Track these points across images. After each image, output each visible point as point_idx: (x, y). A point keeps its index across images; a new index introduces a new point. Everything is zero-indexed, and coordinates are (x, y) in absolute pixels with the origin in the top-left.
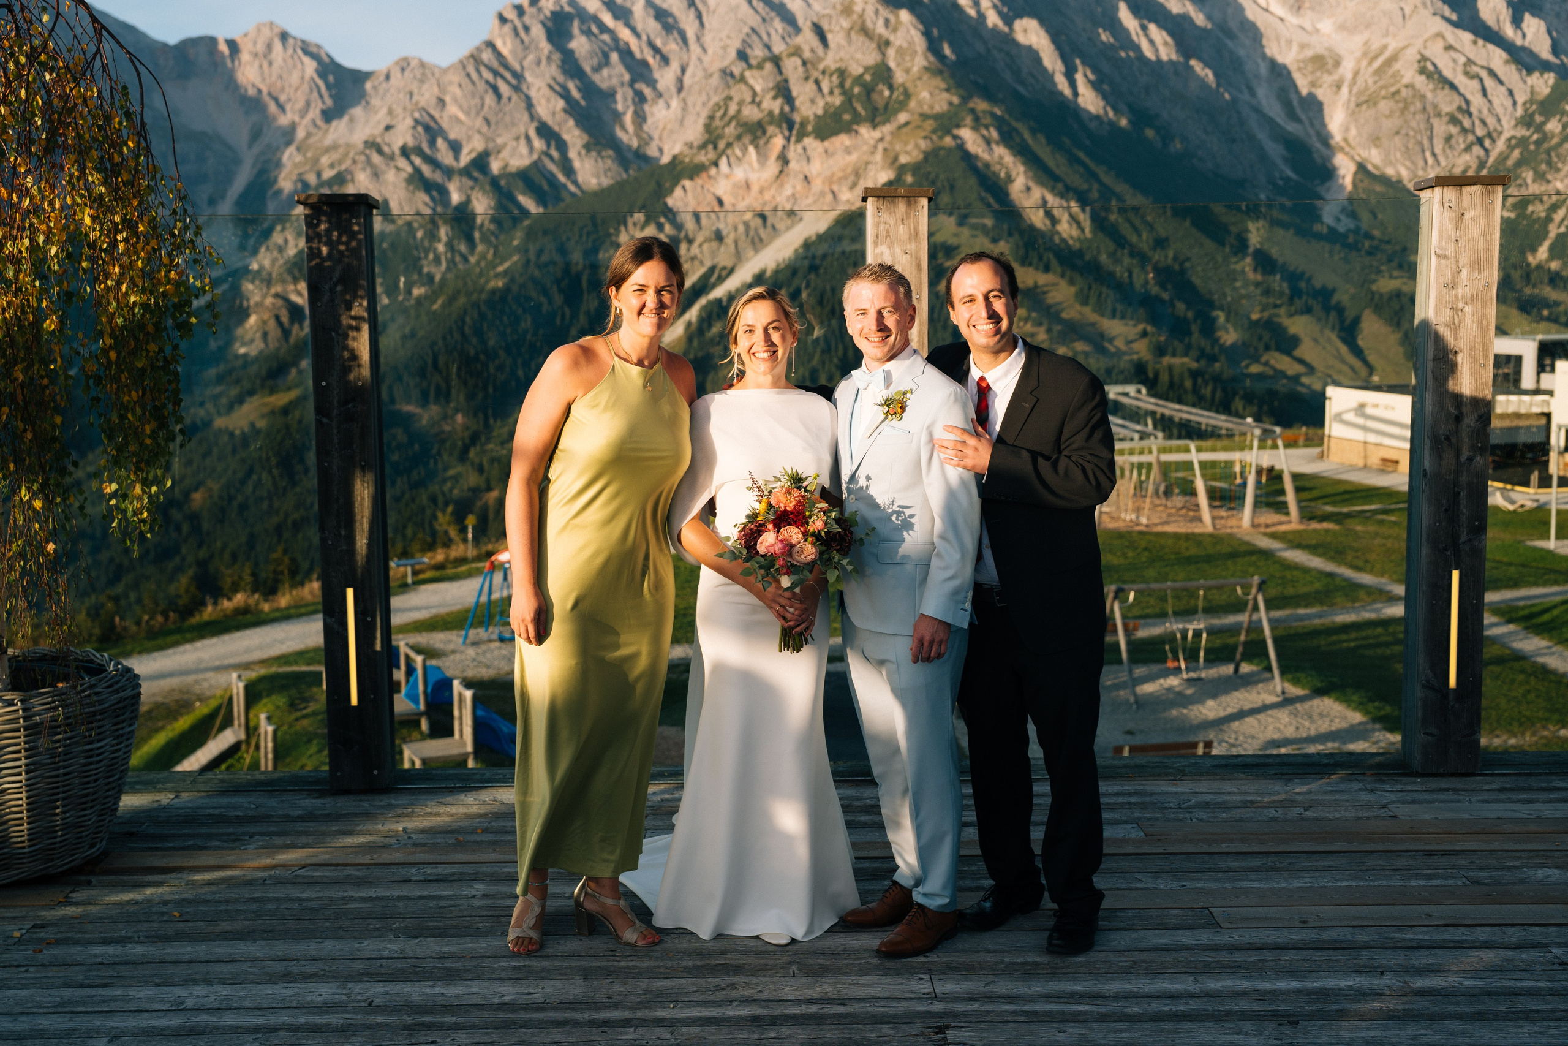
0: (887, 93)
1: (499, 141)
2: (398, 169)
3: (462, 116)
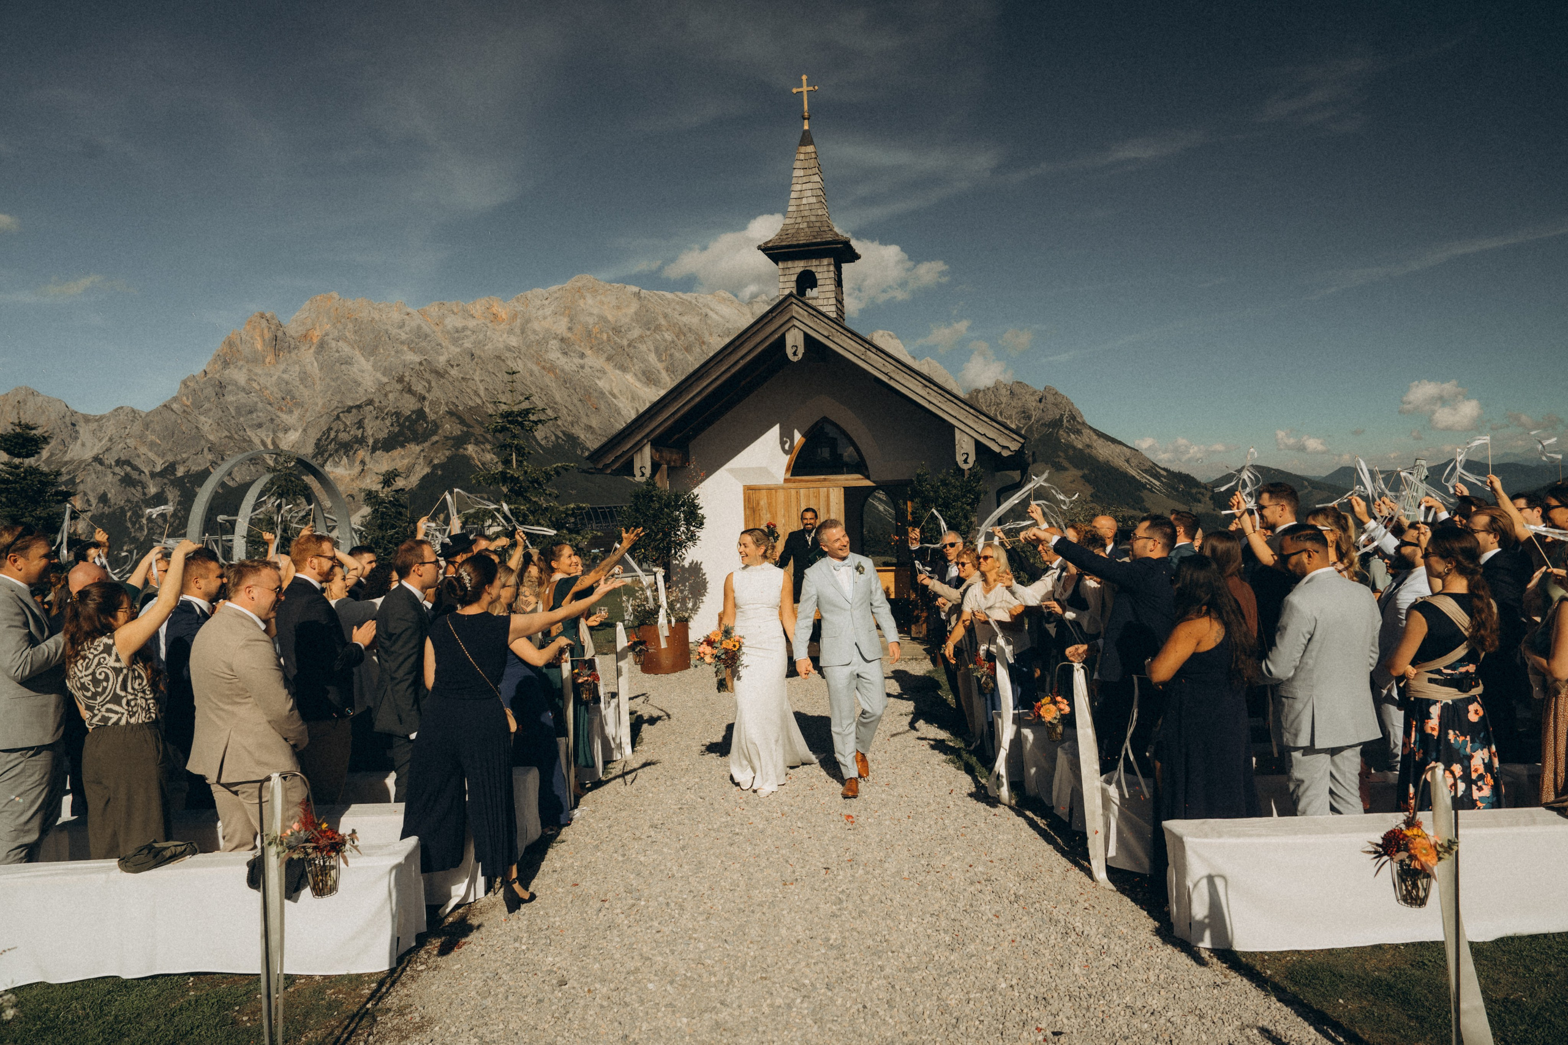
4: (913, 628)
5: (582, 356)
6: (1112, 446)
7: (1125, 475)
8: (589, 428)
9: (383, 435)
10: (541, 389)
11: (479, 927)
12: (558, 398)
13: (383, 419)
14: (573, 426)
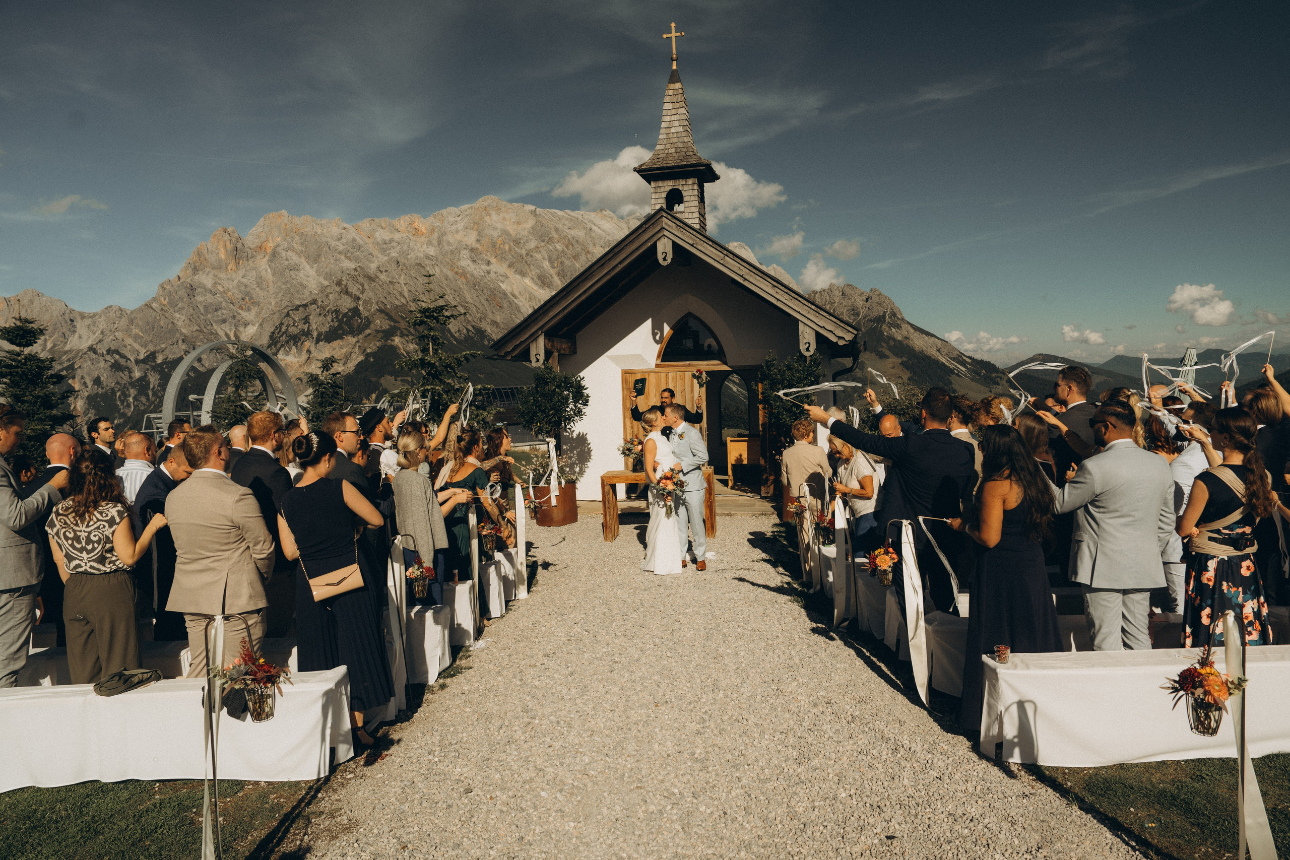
0: (359, 321)
1: (163, 346)
2: (106, 361)
3: (141, 334)
4: (763, 488)
5: (489, 263)
6: (926, 338)
7: (937, 362)
8: (494, 323)
9: (325, 329)
10: (455, 291)
11: (399, 741)
12: (469, 299)
13: (325, 315)
14: (481, 321)
